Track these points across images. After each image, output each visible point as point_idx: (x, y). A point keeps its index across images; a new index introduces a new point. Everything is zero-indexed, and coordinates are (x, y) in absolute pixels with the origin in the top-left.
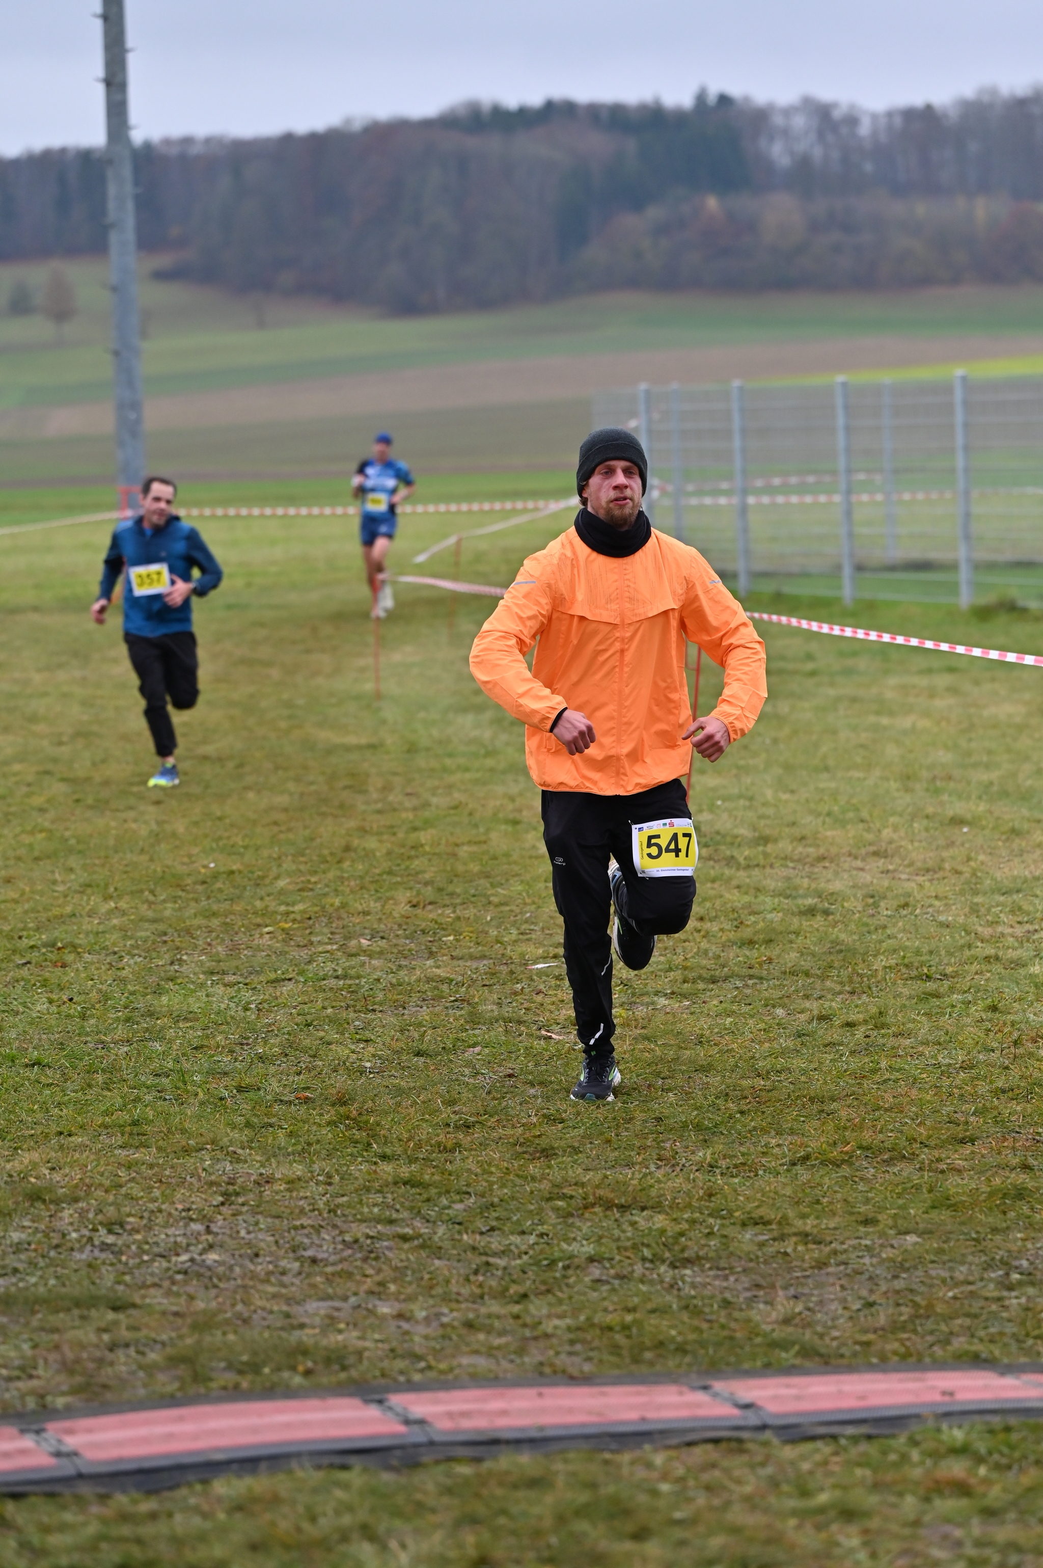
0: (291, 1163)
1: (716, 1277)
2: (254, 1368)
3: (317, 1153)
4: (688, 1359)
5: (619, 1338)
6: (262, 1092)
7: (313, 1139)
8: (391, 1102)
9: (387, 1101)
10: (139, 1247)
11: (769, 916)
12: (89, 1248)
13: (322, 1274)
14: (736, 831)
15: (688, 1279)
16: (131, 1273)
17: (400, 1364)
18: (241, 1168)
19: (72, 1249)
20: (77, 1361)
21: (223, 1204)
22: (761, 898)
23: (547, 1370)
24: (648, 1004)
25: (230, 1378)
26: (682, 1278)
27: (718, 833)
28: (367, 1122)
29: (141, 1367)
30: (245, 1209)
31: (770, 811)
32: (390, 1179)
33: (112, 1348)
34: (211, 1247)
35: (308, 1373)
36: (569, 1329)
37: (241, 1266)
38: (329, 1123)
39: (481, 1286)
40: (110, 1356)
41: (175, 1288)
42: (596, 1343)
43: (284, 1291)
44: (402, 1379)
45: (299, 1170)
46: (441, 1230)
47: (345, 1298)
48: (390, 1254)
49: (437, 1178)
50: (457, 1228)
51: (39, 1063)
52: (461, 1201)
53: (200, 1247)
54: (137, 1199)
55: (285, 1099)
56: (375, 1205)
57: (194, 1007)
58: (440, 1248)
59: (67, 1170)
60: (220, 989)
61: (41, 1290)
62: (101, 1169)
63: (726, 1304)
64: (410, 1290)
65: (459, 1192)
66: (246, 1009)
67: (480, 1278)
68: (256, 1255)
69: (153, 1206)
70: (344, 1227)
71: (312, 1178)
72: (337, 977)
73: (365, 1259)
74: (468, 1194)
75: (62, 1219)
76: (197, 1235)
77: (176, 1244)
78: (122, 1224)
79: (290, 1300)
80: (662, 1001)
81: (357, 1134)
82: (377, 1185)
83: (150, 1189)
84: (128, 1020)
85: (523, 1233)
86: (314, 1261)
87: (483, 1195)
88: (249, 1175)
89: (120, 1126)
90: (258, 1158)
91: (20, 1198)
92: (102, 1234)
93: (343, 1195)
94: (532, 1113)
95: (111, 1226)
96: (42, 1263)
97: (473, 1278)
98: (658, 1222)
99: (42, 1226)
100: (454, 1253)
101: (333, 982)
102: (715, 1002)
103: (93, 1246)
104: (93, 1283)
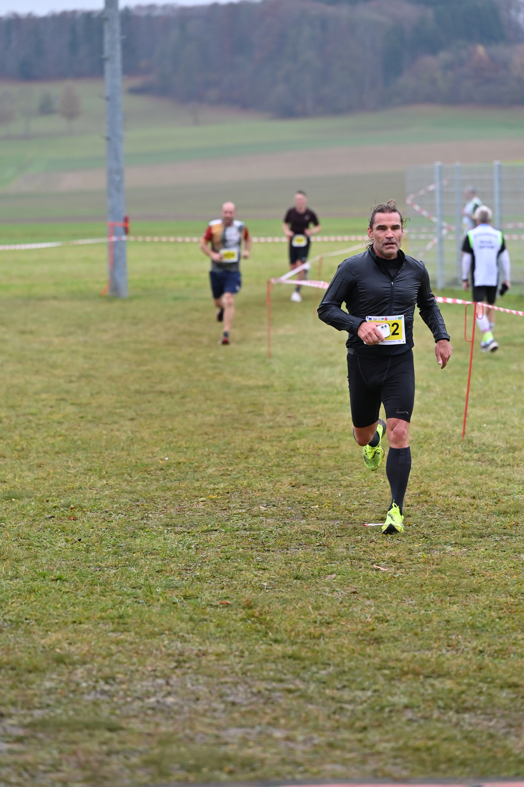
0: (218, 643)
1: (484, 720)
2: (197, 768)
3: (234, 637)
4: (468, 769)
5: (424, 756)
6: (199, 600)
7: (232, 629)
8: (280, 607)
9: (276, 606)
10: (125, 693)
11: (516, 497)
12: (93, 693)
13: (239, 712)
14: (495, 443)
15: (467, 720)
16: (119, 708)
17: (288, 768)
18: (187, 646)
19: (83, 693)
20: (87, 762)
21: (176, 667)
22: (511, 485)
23: (380, 774)
24: (440, 550)
25: (181, 774)
26: (463, 719)
27: (484, 444)
28: (265, 619)
29: (128, 766)
30: (190, 671)
31: (517, 431)
32: (280, 654)
33: (109, 754)
34: (169, 694)
35: (231, 772)
36: (393, 749)
37: (189, 706)
38: (242, 620)
39: (337, 721)
40: (107, 759)
41: (147, 719)
42: (410, 758)
43: (215, 722)
44: (289, 777)
45: (223, 647)
46: (312, 687)
47: (253, 727)
48: (281, 701)
49: (309, 654)
50: (322, 685)
51: (60, 579)
52: (325, 669)
53: (163, 694)
54: (123, 663)
55: (214, 604)
56: (271, 670)
57: (157, 546)
58: (312, 698)
59: (79, 645)
60: (172, 536)
61: (64, 718)
62: (100, 644)
63: (491, 736)
64: (294, 723)
65: (323, 664)
66: (189, 548)
67: (337, 717)
68: (198, 699)
69: (133, 668)
70: (252, 683)
71: (231, 653)
72: (245, 529)
73: (265, 703)
74: (329, 665)
75: (76, 674)
76: (161, 686)
77: (148, 691)
78: (114, 679)
79: (219, 728)
80: (449, 548)
81: (259, 627)
82: (272, 658)
83: (130, 657)
84: (115, 553)
85: (363, 689)
86: (233, 704)
87: (338, 666)
88: (192, 650)
89: (111, 618)
90: (198, 640)
91: (50, 661)
92: (101, 684)
93: (251, 664)
94: (369, 616)
95: (107, 679)
96: (64, 701)
97: (332, 716)
98: (448, 685)
99: (64, 678)
100: (320, 700)
101: (243, 533)
102: (483, 549)
103: (96, 692)
104: (97, 714)
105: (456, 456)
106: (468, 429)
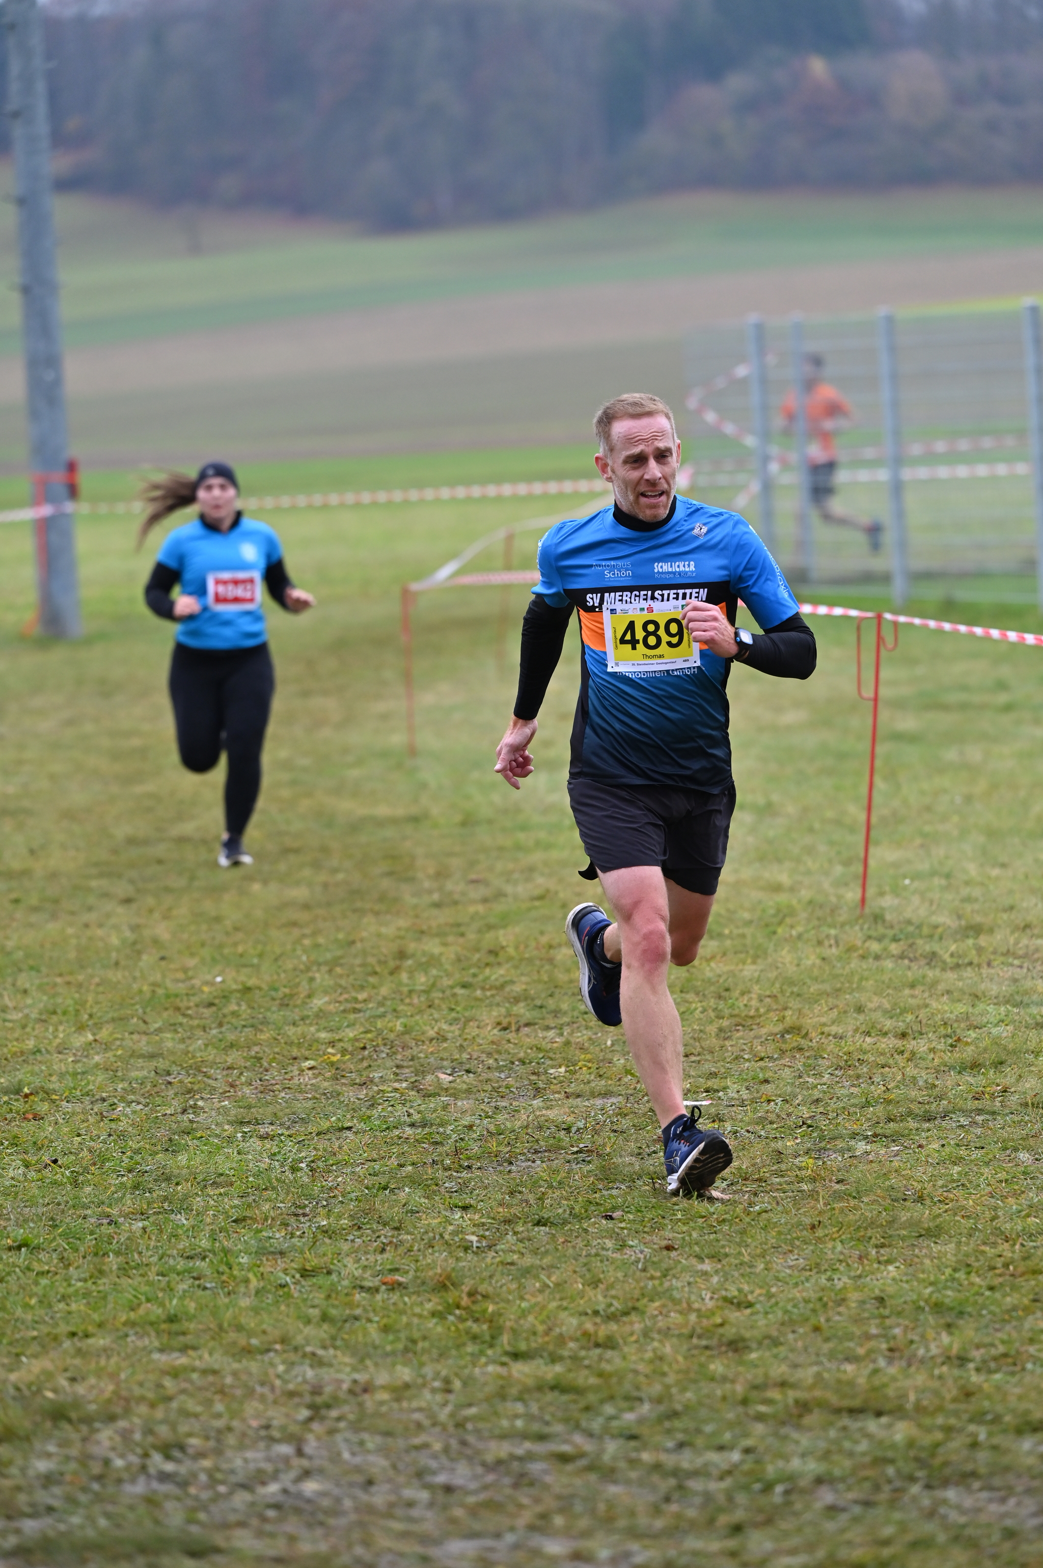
0: (394, 1365)
1: (990, 1500)
3: (425, 1352)
6: (334, 1277)
7: (416, 1335)
10: (211, 1476)
11: (995, 1031)
12: (142, 1480)
13: (462, 1505)
14: (933, 920)
15: (953, 1503)
16: (205, 1508)
18: (327, 1374)
19: (119, 1481)
21: (310, 1419)
22: (981, 1006)
24: (843, 1152)
26: (944, 1501)
27: (909, 922)
30: (342, 1425)
31: (977, 892)
32: (531, 1383)
34: (306, 1474)
37: (354, 1498)
39: (676, 1516)
41: (268, 1527)
43: (414, 1528)
45: (405, 1373)
46: (612, 1447)
47: (498, 1536)
48: (548, 1479)
49: (592, 1381)
50: (633, 1444)
51: (26, 1245)
52: (631, 1409)
53: (292, 1474)
54: (196, 1416)
55: (367, 1284)
56: (516, 1416)
57: (225, 1168)
58: (613, 1470)
59: (93, 1381)
60: (255, 1143)
61: (90, 1533)
62: (140, 1377)
63: (1010, 1534)
64: (584, 1523)
65: (627, 1398)
66: (294, 1169)
67: (674, 1508)
68: (370, 1482)
69: (219, 1423)
70: (480, 1445)
71: (424, 1385)
72: (412, 1125)
73: (516, 1486)
74: (640, 1399)
75: (98, 1443)
76: (286, 1460)
77: (260, 1471)
78: (182, 1448)
79: (425, 1539)
80: (861, 1147)
81: (475, 1328)
82: (514, 1391)
83: (208, 1403)
84: (136, 1187)
85: (721, 1448)
86: (448, 1489)
87: (659, 1401)
88: (340, 1382)
89: (152, 1324)
90: (347, 1360)
91: (38, 1418)
92: (157, 1461)
93: (470, 1405)
94: (707, 1296)
95: (167, 1450)
96: (83, 1498)
97: (664, 1507)
98: (901, 1431)
99: (74, 1452)
100: (633, 1475)
101: (409, 1131)
102: (936, 1146)
103: (149, 1476)
104: (157, 1522)
105: (851, 949)
106: (871, 891)
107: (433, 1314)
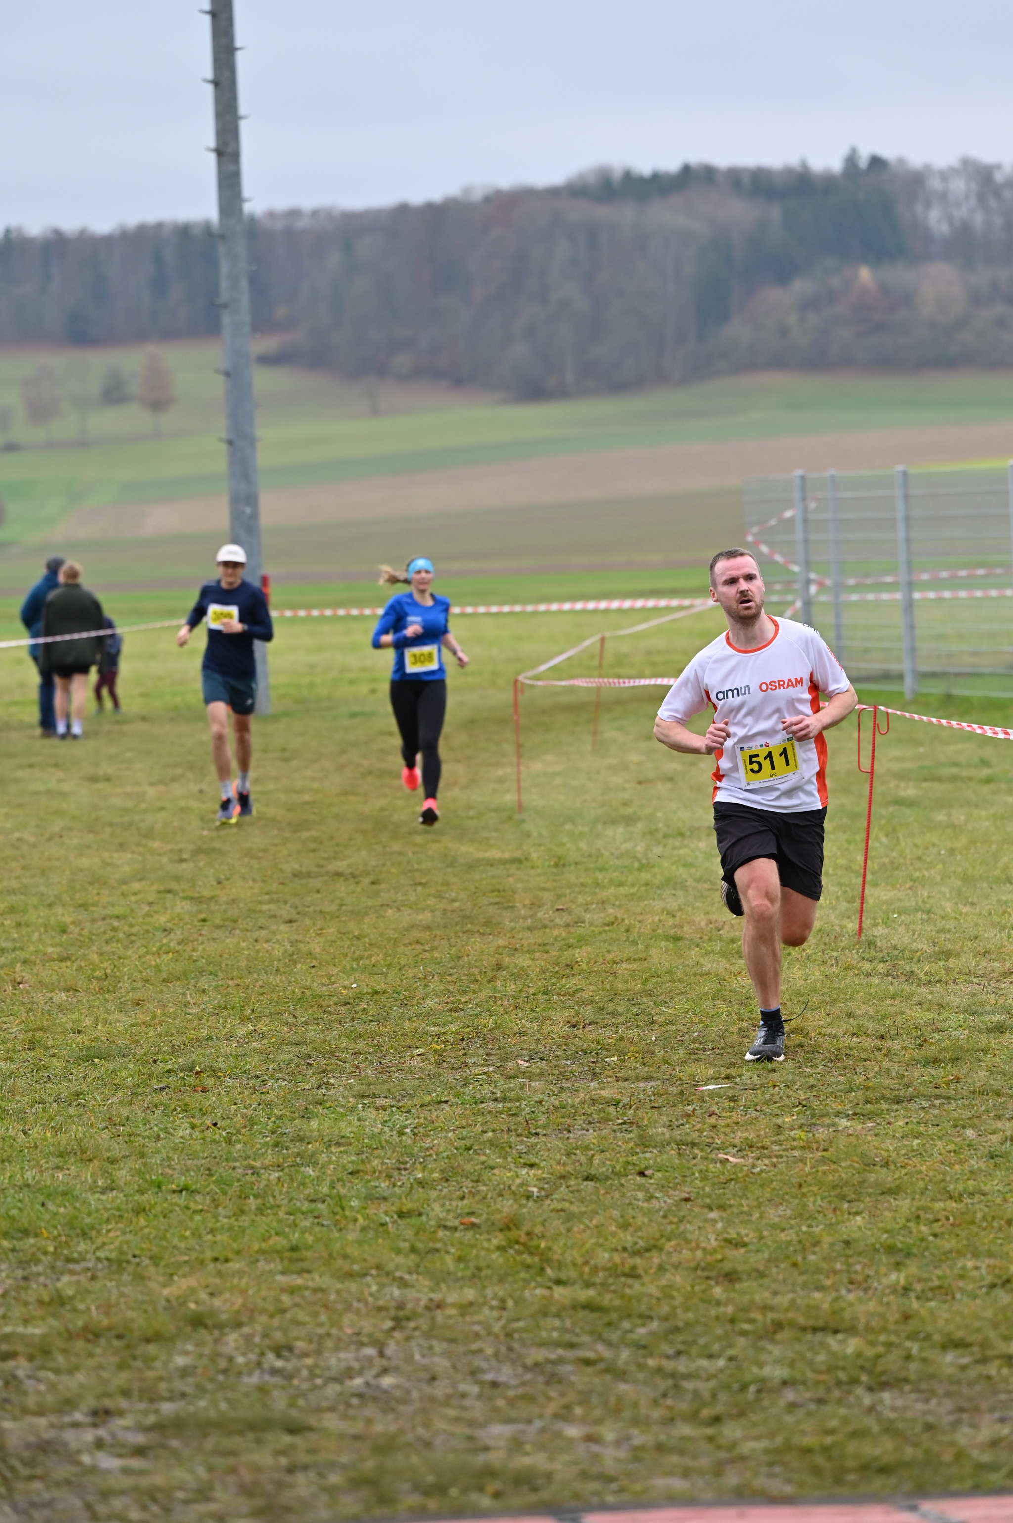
0: (462, 1288)
1: (917, 1400)
2: (440, 1489)
3: (488, 1277)
4: (892, 1480)
5: (820, 1460)
6: (424, 1218)
7: (482, 1264)
8: (562, 1227)
9: (555, 1225)
10: (311, 1371)
11: (954, 1034)
12: (257, 1373)
13: (504, 1397)
14: (914, 946)
15: (888, 1403)
16: (304, 1395)
17: (592, 1486)
18: (411, 1294)
19: (240, 1374)
20: (257, 1484)
21: (393, 1329)
22: (945, 1015)
23: (747, 1492)
24: (829, 1126)
25: (416, 1499)
26: (881, 1401)
27: (895, 948)
28: (538, 1246)
29: (325, 1490)
30: (417, 1333)
31: (950, 925)
32: (567, 1303)
33: (291, 1469)
34: (385, 1371)
35: (497, 1494)
36: (766, 1451)
37: (420, 1390)
39: (670, 1408)
40: (289, 1479)
41: (351, 1412)
42: (796, 1465)
43: (465, 1414)
44: (595, 1500)
45: (470, 1294)
46: (625, 1354)
47: (529, 1421)
48: (573, 1378)
49: (617, 1302)
50: (641, 1352)
51: (186, 1189)
52: (644, 1325)
53: (374, 1371)
54: (304, 1324)
55: (449, 1224)
56: (554, 1329)
57: (346, 1131)
58: (624, 1373)
59: (227, 1295)
60: (371, 1112)
61: (212, 1414)
62: (264, 1293)
64: (598, 1412)
65: (641, 1316)
66: (401, 1133)
67: (669, 1402)
68: (434, 1378)
69: (321, 1331)
70: (523, 1351)
71: (485, 1303)
72: (496, 1100)
73: (547, 1383)
74: (651, 1318)
75: (227, 1344)
76: (370, 1360)
77: (349, 1368)
78: (290, 1349)
79: (472, 1424)
80: (844, 1123)
81: (528, 1259)
82: (554, 1309)
83: (315, 1315)
84: (276, 1145)
85: (711, 1357)
86: (494, 1385)
87: (666, 1319)
88: (419, 1300)
89: (278, 1252)
90: (427, 1283)
91: (181, 1324)
92: (271, 1359)
93: (518, 1319)
94: (712, 1237)
95: (279, 1351)
96: (210, 1386)
97: (662, 1401)
98: (853, 1345)
99: (207, 1351)
100: (640, 1376)
101: (491, 1105)
102: (901, 1123)
103: (263, 1371)
104: (265, 1406)
105: (848, 968)
106: (867, 923)
107: (499, 1248)
